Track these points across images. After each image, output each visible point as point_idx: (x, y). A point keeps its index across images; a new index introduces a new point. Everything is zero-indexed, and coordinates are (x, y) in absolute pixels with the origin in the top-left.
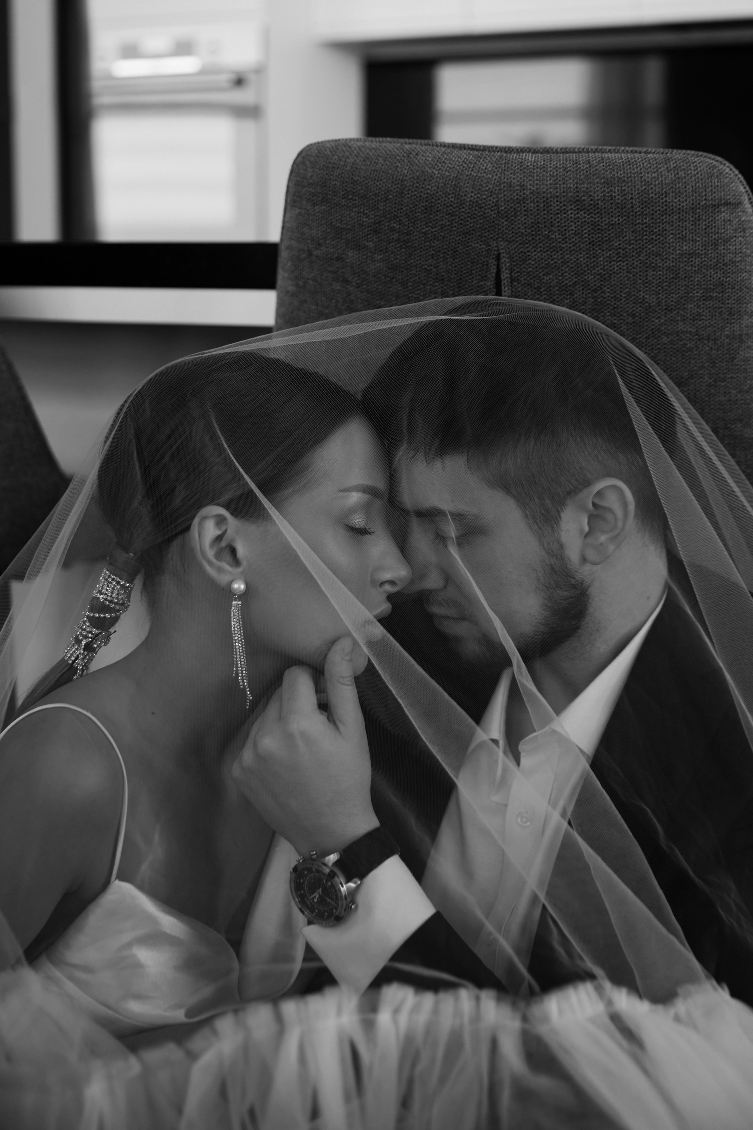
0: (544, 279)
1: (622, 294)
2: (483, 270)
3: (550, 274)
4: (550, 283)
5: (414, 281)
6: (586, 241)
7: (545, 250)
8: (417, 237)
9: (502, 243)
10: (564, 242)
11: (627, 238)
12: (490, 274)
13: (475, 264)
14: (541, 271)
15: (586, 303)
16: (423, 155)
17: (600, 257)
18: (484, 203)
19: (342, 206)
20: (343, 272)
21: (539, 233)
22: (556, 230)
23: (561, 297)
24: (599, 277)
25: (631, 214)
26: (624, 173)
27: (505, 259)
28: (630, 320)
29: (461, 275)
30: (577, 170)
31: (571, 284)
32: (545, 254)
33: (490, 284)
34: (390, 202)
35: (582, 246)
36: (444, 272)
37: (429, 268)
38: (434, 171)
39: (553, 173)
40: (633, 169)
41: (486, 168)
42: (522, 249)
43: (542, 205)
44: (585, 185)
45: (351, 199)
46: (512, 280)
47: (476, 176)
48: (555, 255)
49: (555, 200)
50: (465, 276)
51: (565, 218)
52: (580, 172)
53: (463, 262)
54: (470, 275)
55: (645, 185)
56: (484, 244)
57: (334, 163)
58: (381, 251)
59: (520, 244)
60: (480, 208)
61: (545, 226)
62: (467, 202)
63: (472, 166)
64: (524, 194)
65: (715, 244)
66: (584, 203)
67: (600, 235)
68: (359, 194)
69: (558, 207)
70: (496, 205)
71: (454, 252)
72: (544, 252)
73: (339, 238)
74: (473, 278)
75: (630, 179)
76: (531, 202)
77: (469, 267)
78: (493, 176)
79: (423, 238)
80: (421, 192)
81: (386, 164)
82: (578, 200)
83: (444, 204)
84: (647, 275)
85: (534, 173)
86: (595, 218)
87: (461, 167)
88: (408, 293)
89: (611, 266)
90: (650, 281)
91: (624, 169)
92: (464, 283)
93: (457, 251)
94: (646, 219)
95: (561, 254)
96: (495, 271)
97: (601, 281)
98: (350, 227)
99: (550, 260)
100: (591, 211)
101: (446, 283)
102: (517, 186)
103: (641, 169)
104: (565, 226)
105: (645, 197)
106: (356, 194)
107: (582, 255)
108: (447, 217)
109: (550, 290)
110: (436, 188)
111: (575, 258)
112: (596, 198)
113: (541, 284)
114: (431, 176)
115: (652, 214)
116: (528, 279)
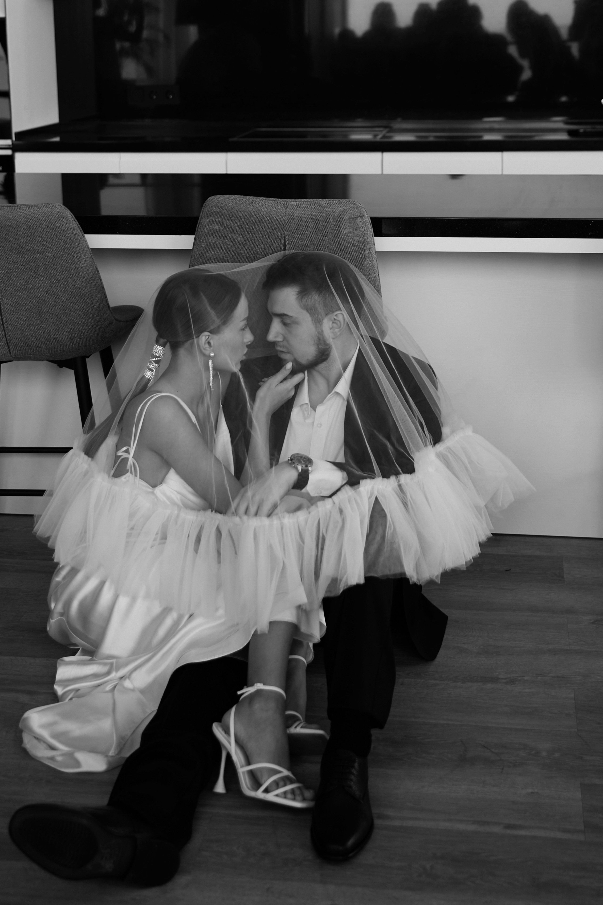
0: (300, 243)
1: (326, 248)
2: (279, 241)
3: (302, 242)
4: (302, 244)
5: (254, 245)
6: (315, 231)
7: (300, 234)
9: (286, 232)
10: (307, 231)
11: (328, 229)
13: (276, 239)
16: (257, 203)
19: (227, 220)
21: (299, 229)
22: (305, 228)
24: (319, 242)
25: (329, 222)
26: (327, 209)
27: (287, 237)
29: (271, 243)
31: (309, 244)
32: (301, 236)
33: (282, 246)
34: (246, 219)
35: (313, 232)
36: (265, 242)
37: (259, 241)
38: (262, 209)
39: (303, 209)
40: (330, 207)
41: (280, 208)
43: (300, 220)
45: (231, 217)
46: (289, 244)
47: (277, 211)
48: (304, 236)
49: (304, 219)
51: (308, 224)
52: (312, 209)
53: (272, 238)
54: (274, 243)
55: (334, 213)
56: (280, 233)
57: (224, 205)
59: (292, 233)
60: (279, 221)
61: (301, 227)
62: (274, 219)
63: (275, 207)
65: (356, 229)
66: (314, 219)
67: (319, 229)
68: (234, 216)
69: (305, 221)
70: (284, 220)
75: (329, 211)
76: (296, 219)
77: (274, 240)
78: (283, 211)
79: (258, 231)
80: (258, 216)
81: (244, 206)
82: (312, 219)
83: (266, 220)
85: (297, 210)
86: (318, 224)
87: (271, 207)
88: (251, 248)
89: (323, 238)
91: (326, 207)
92: (272, 245)
93: (270, 235)
94: (334, 223)
95: (306, 235)
98: (230, 226)
100: (316, 221)
102: (291, 214)
104: (308, 226)
107: (313, 235)
108: (267, 224)
110: (263, 215)
111: (311, 236)
112: (318, 217)
113: (299, 245)
115: (336, 222)
116: (295, 243)
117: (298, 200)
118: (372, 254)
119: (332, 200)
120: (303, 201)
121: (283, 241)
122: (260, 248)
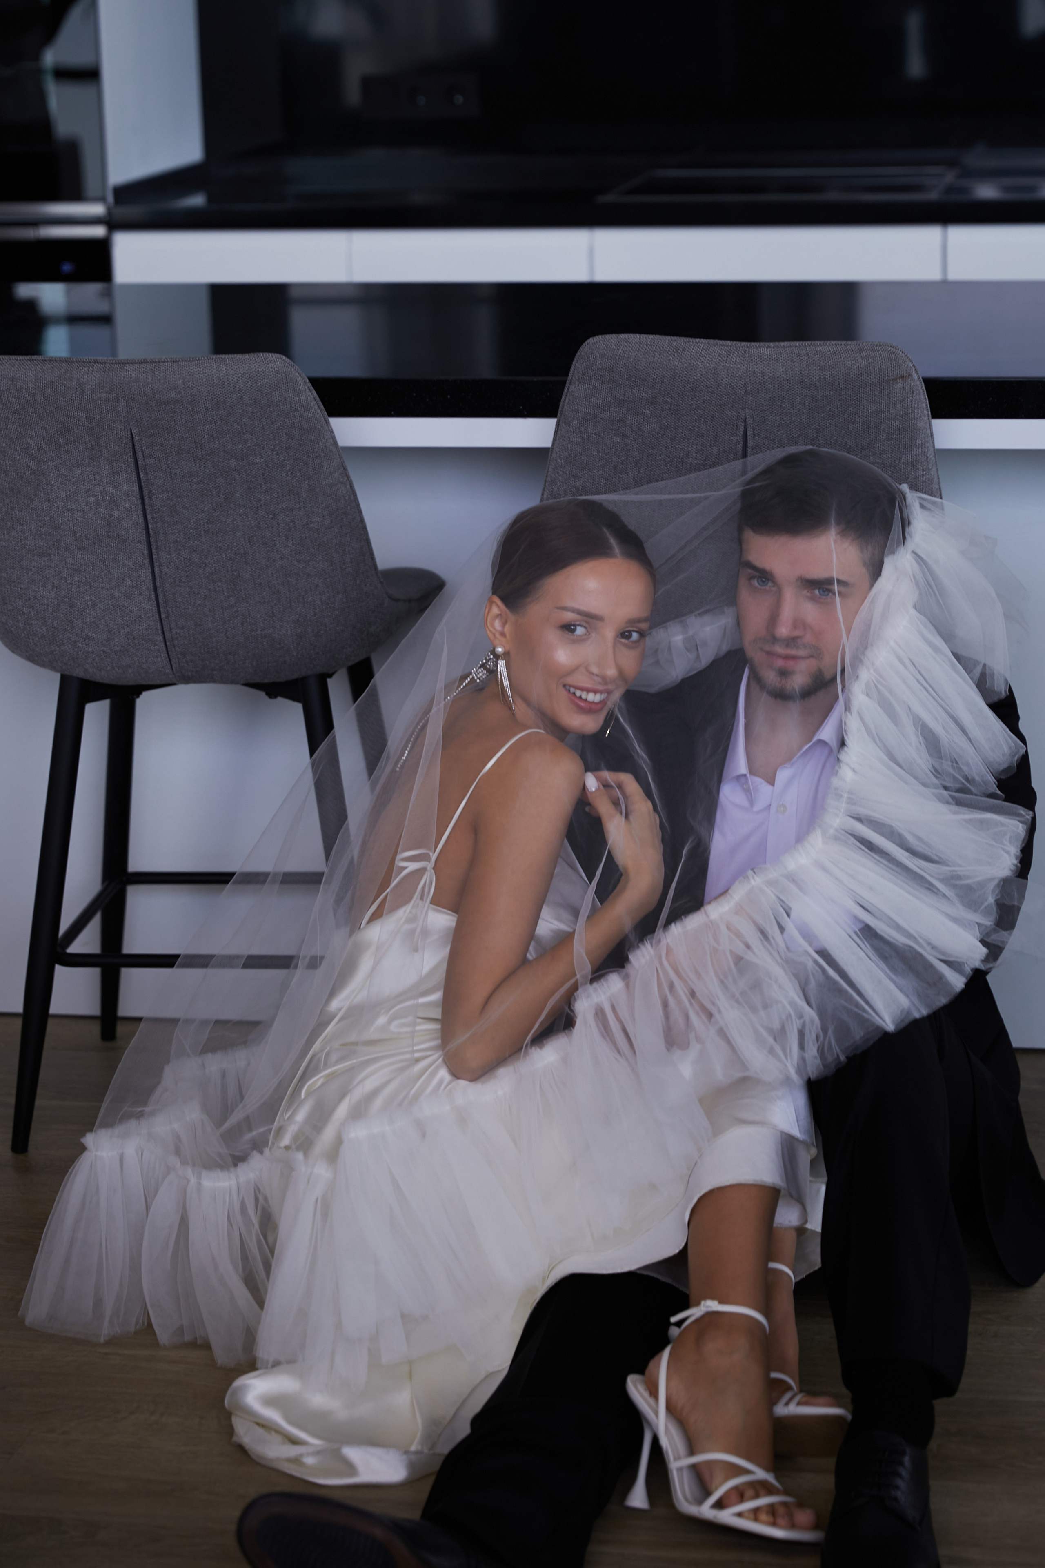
0: (777, 434)
1: (831, 440)
2: (733, 429)
3: (781, 430)
4: (782, 436)
6: (807, 408)
7: (778, 415)
8: (684, 408)
9: (748, 411)
10: (792, 409)
11: (835, 404)
12: (739, 432)
13: (728, 425)
14: (775, 428)
16: (688, 351)
17: (817, 418)
18: (735, 385)
19: (626, 385)
21: (775, 403)
24: (815, 430)
25: (838, 388)
26: (833, 362)
27: (749, 421)
29: (717, 433)
30: (800, 361)
31: (796, 436)
32: (778, 418)
33: (739, 438)
34: (665, 384)
35: (804, 411)
36: (704, 431)
37: (693, 428)
38: (698, 363)
39: (784, 363)
40: (839, 359)
41: (735, 361)
42: (762, 415)
43: (777, 386)
45: (633, 381)
46: (754, 435)
47: (729, 366)
48: (785, 417)
49: (786, 382)
50: (719, 433)
51: (793, 393)
52: (803, 362)
53: (718, 424)
54: (724, 432)
55: (847, 369)
56: (735, 412)
57: (620, 355)
58: (656, 416)
59: (761, 411)
60: (733, 388)
61: (779, 399)
62: (723, 384)
63: (725, 359)
64: (764, 379)
65: (894, 404)
66: (806, 383)
67: (817, 403)
68: (640, 378)
69: (788, 387)
70: (744, 386)
71: (712, 417)
73: (621, 406)
74: (726, 434)
75: (837, 366)
77: (723, 427)
78: (741, 366)
79: (689, 408)
80: (689, 378)
81: (661, 358)
82: (802, 382)
83: (706, 386)
84: (848, 427)
85: (770, 364)
86: (814, 393)
87: (717, 360)
89: (824, 423)
91: (832, 359)
92: (718, 438)
93: (715, 417)
94: (848, 391)
95: (790, 417)
96: (742, 430)
97: (817, 433)
98: (631, 399)
99: (781, 421)
100: (811, 388)
101: (705, 438)
102: (759, 373)
103: (844, 359)
104: (793, 399)
105: (847, 378)
106: (638, 377)
107: (804, 417)
108: (708, 394)
109: (781, 441)
110: (700, 375)
111: (799, 419)
112: (815, 380)
113: (775, 437)
114: (696, 367)
115: (853, 388)
116: (766, 434)
117: (774, 343)
118: (928, 455)
119: (843, 343)
120: (784, 345)
121: (742, 429)
122: (693, 444)
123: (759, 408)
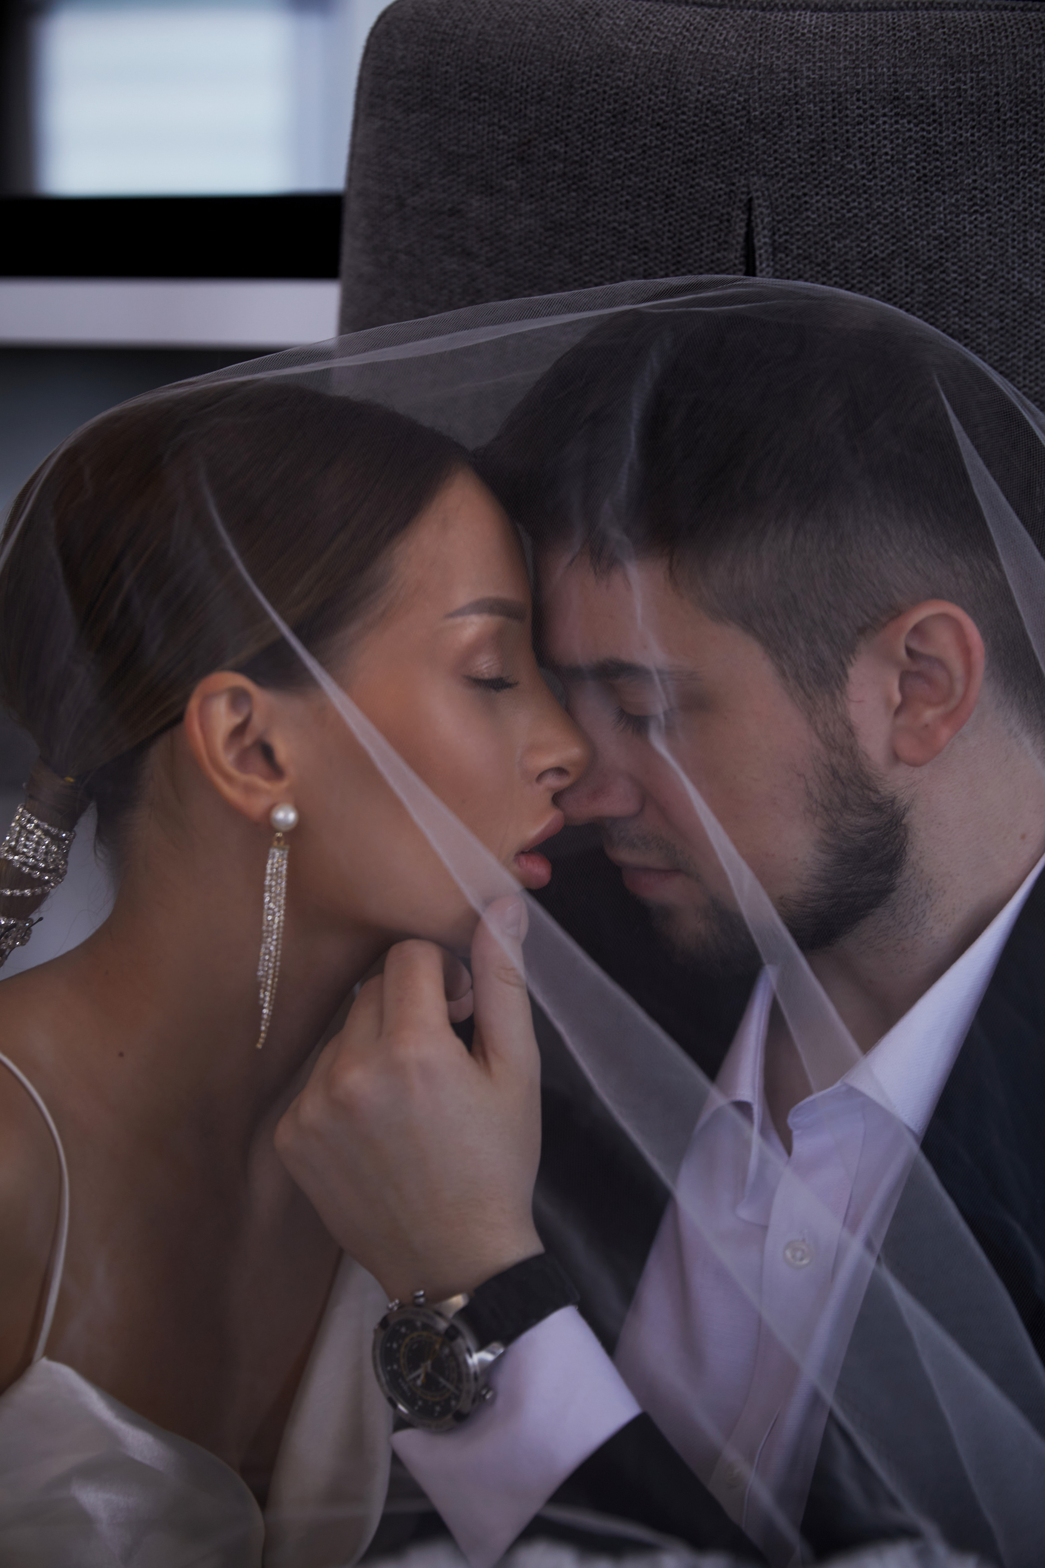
0: (834, 246)
1: (979, 274)
2: (721, 230)
3: (845, 238)
4: (846, 253)
5: (593, 252)
6: (913, 176)
7: (836, 192)
8: (598, 169)
9: (755, 179)
10: (870, 177)
11: (989, 169)
12: (734, 238)
13: (706, 219)
14: (828, 231)
15: (912, 291)
16: (608, 16)
17: (939, 205)
18: (722, 104)
19: (460, 113)
20: (463, 238)
21: (825, 159)
22: (857, 154)
23: (867, 282)
24: (936, 242)
25: (996, 123)
26: (983, 46)
27: (761, 210)
28: (995, 324)
29: (680, 240)
30: (895, 41)
31: (884, 255)
32: (837, 200)
33: (735, 255)
34: (549, 105)
35: (905, 183)
36: (648, 234)
37: (621, 228)
38: (630, 44)
39: (851, 47)
40: (1000, 40)
41: (725, 39)
42: (793, 191)
43: (830, 107)
44: (910, 70)
45: (475, 99)
46: (775, 249)
47: (708, 54)
48: (854, 201)
49: (854, 98)
50: (687, 241)
51: (872, 131)
52: (901, 45)
53: (683, 215)
54: (697, 240)
55: (1021, 70)
56: (722, 182)
57: (444, 33)
58: (532, 196)
59: (790, 181)
60: (715, 114)
61: (836, 147)
62: (690, 102)
63: (700, 35)
64: (796, 86)
66: (908, 102)
67: (938, 163)
68: (491, 90)
69: (861, 111)
70: (744, 108)
71: (667, 197)
72: (835, 196)
73: (453, 172)
74: (702, 245)
75: (993, 58)
76: (809, 102)
77: (694, 224)
78: (738, 53)
79: (609, 172)
80: (606, 84)
81: (541, 33)
82: (897, 98)
83: (649, 107)
84: (1025, 239)
85: (815, 47)
86: (929, 132)
87: (680, 37)
88: (581, 274)
89: (958, 223)
90: (1032, 250)
91: (982, 39)
92: (685, 255)
93: (673, 195)
94: (1023, 133)
95: (866, 200)
96: (743, 232)
97: (941, 250)
98: (474, 151)
99: (845, 211)
100: (921, 118)
101: (651, 256)
102: (784, 71)
103: (1013, 40)
104: (873, 146)
105: (1022, 93)
106: (485, 89)
107: (904, 202)
108: (654, 130)
109: (846, 268)
110: (633, 77)
111: (891, 207)
112: (931, 94)
113: (828, 257)
114: (624, 55)
115: (1036, 125)
116: (805, 247)
121: (740, 230)
122: (623, 273)
123: (785, 172)
